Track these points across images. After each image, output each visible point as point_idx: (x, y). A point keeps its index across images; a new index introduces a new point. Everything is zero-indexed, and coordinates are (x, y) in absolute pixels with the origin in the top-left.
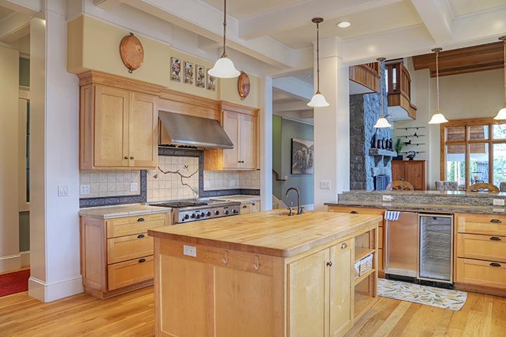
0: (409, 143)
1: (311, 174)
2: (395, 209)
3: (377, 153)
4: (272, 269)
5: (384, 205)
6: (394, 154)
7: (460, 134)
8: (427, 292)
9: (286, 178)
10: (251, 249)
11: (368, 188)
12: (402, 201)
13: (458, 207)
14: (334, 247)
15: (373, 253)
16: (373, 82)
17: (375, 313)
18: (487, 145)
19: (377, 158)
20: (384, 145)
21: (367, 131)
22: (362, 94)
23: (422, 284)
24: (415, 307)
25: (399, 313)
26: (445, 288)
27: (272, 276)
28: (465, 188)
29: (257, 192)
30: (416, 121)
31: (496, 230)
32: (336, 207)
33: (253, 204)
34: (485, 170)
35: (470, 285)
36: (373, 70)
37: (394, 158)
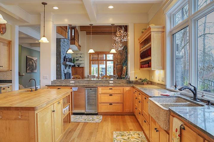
0: (78, 60)
1: (36, 72)
2: (76, 86)
3: (66, 63)
4: (29, 117)
5: (71, 85)
6: (72, 64)
7: (96, 57)
8: (89, 117)
9: (24, 74)
10: (17, 109)
11: (62, 78)
12: (78, 83)
13: (98, 84)
14: (55, 104)
15: (69, 105)
16: (65, 34)
17: (71, 129)
18: (105, 61)
19: (66, 66)
20: (69, 60)
21: (62, 54)
22: (60, 39)
23: (87, 115)
24: (85, 124)
25: (80, 127)
26: (95, 115)
27: (29, 120)
28: (98, 77)
29: (10, 81)
30: (80, 51)
31: (111, 92)
32: (51, 87)
33: (9, 87)
34: (104, 70)
35: (103, 113)
36: (65, 29)
37: (72, 66)
